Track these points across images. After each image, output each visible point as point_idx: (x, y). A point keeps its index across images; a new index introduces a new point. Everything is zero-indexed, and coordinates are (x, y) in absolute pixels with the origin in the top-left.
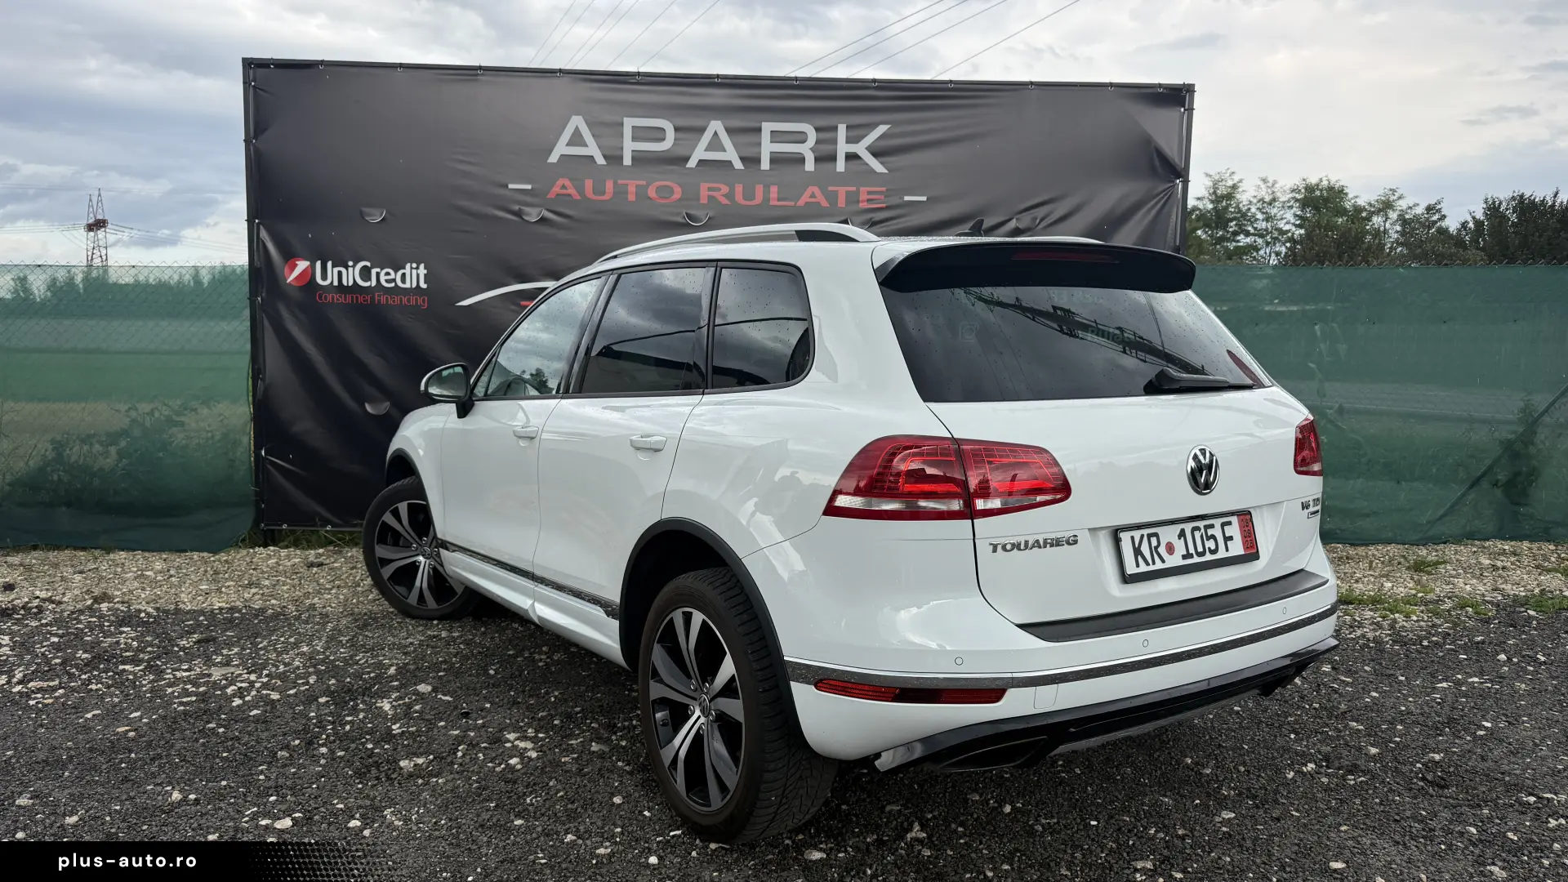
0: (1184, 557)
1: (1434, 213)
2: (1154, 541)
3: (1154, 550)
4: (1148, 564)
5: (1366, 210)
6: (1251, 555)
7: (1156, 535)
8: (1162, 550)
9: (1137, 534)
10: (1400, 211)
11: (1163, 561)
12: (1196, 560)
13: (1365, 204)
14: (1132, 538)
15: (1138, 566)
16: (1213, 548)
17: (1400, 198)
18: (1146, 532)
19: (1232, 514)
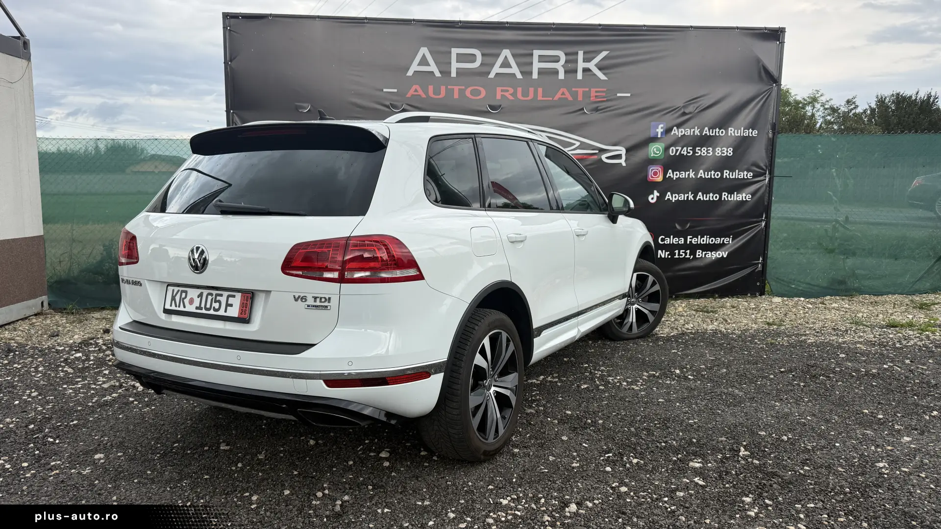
0: (197, 308)
1: (851, 105)
2: (184, 295)
3: (182, 300)
4: (176, 306)
5: (801, 103)
6: (244, 319)
7: (186, 292)
8: (187, 301)
9: (176, 289)
10: (822, 103)
11: (184, 307)
12: (204, 311)
13: (801, 99)
14: (173, 290)
15: (171, 306)
16: (217, 307)
17: (821, 95)
18: (181, 289)
19: (238, 290)
